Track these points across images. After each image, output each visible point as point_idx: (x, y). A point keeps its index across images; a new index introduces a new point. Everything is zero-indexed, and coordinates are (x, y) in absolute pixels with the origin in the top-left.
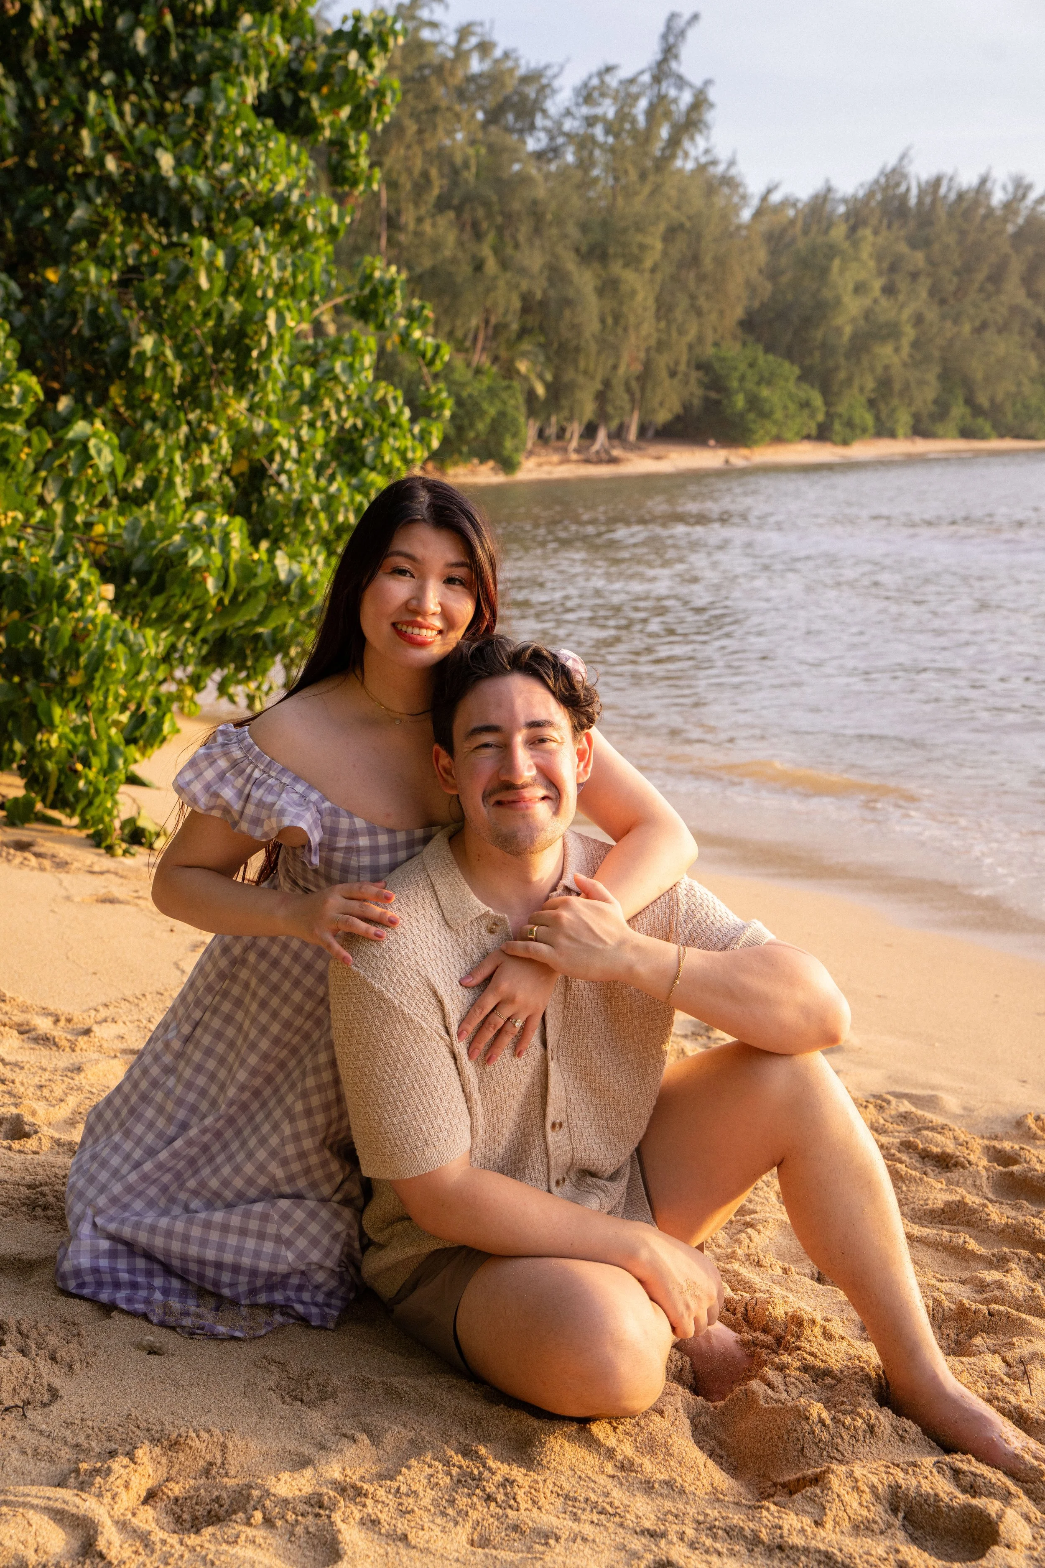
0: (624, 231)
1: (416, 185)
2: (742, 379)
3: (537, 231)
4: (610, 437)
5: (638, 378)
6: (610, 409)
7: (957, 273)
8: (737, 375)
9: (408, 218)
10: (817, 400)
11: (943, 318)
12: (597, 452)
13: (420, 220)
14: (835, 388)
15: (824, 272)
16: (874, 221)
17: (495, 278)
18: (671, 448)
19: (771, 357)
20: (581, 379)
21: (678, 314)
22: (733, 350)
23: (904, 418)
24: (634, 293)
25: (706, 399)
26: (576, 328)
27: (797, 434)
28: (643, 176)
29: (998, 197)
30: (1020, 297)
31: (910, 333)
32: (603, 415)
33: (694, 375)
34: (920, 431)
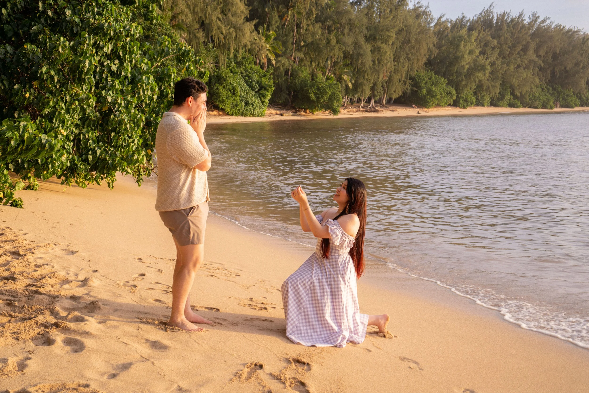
0: (382, 30)
1: (307, 13)
2: (426, 83)
3: (350, 30)
4: (375, 102)
5: (386, 82)
6: (376, 93)
7: (509, 47)
8: (424, 82)
9: (304, 24)
10: (454, 92)
11: (503, 63)
12: (371, 108)
13: (308, 25)
14: (461, 88)
15: (458, 46)
16: (479, 29)
17: (335, 46)
18: (398, 107)
19: (437, 76)
20: (365, 82)
21: (401, 60)
22: (422, 73)
23: (487, 99)
24: (386, 52)
25: (412, 90)
26: (363, 64)
27: (445, 103)
28: (391, 11)
29: (527, 21)
30: (534, 57)
31: (489, 69)
32: (373, 95)
33: (408, 81)
34: (493, 104)
